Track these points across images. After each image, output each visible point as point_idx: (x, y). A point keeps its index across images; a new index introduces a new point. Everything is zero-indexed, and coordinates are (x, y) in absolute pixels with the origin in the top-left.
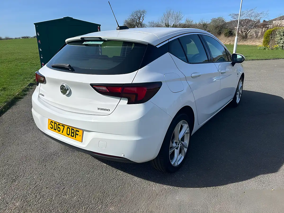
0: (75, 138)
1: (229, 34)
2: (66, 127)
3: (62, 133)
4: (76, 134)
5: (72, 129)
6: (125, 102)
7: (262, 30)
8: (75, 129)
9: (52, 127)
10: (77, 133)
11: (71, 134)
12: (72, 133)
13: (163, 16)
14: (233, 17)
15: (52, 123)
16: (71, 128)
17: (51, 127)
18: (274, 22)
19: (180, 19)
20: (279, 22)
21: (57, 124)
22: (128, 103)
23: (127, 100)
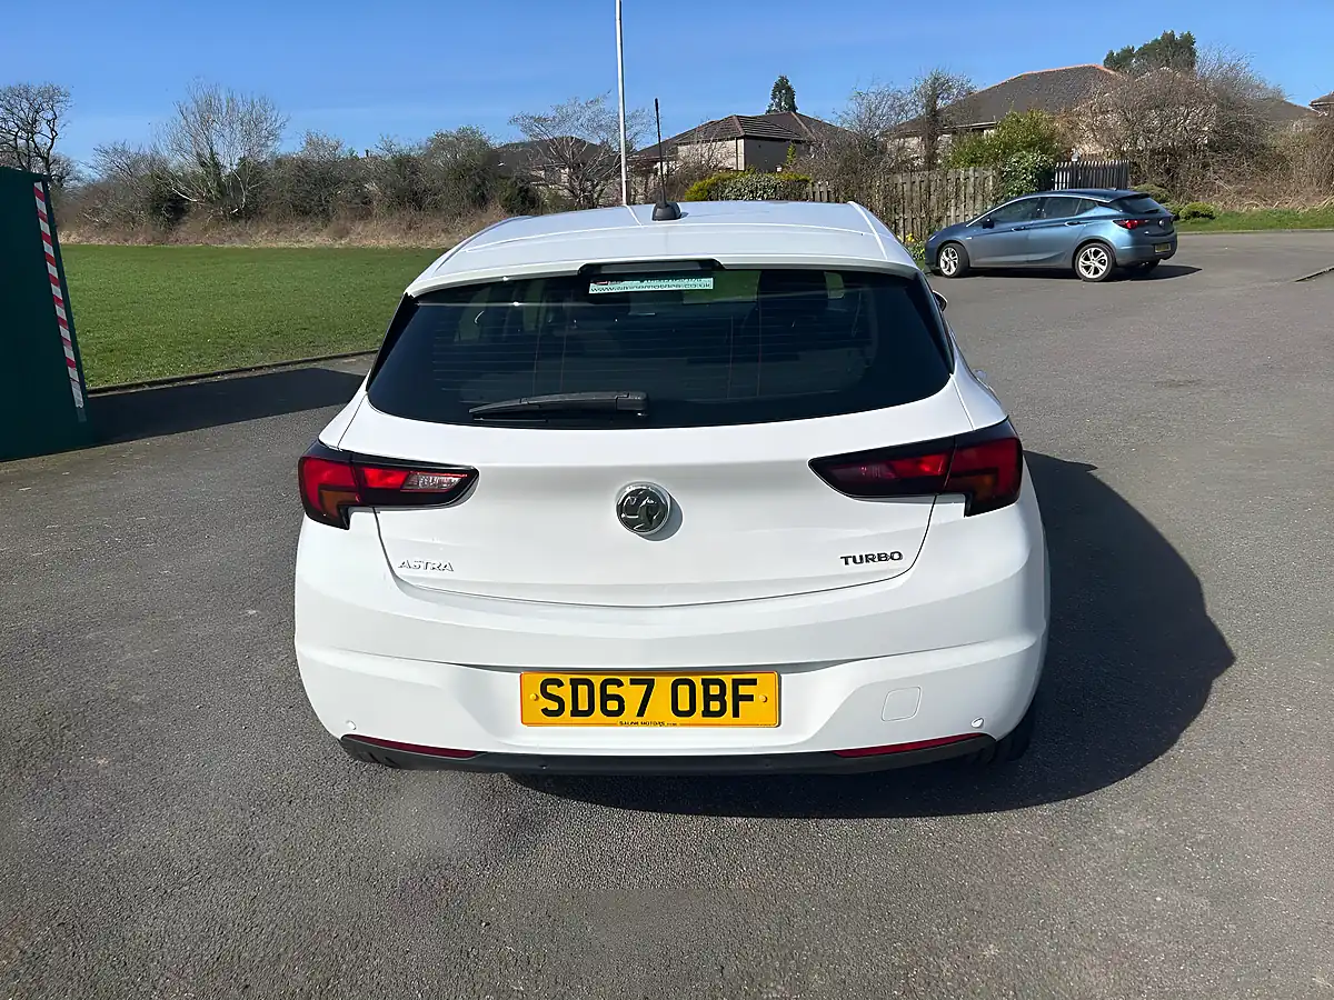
0: (736, 714)
1: (523, 203)
2: (663, 685)
3: (640, 719)
4: (737, 698)
5: (706, 683)
6: (952, 510)
7: (647, 184)
8: (728, 680)
9: (554, 706)
10: (743, 690)
11: (707, 706)
12: (708, 698)
13: (180, 117)
14: (527, 129)
15: (551, 689)
16: (697, 680)
17: (545, 711)
18: (683, 150)
19: (272, 135)
20: (704, 149)
21: (597, 681)
22: (968, 513)
23: (959, 500)
